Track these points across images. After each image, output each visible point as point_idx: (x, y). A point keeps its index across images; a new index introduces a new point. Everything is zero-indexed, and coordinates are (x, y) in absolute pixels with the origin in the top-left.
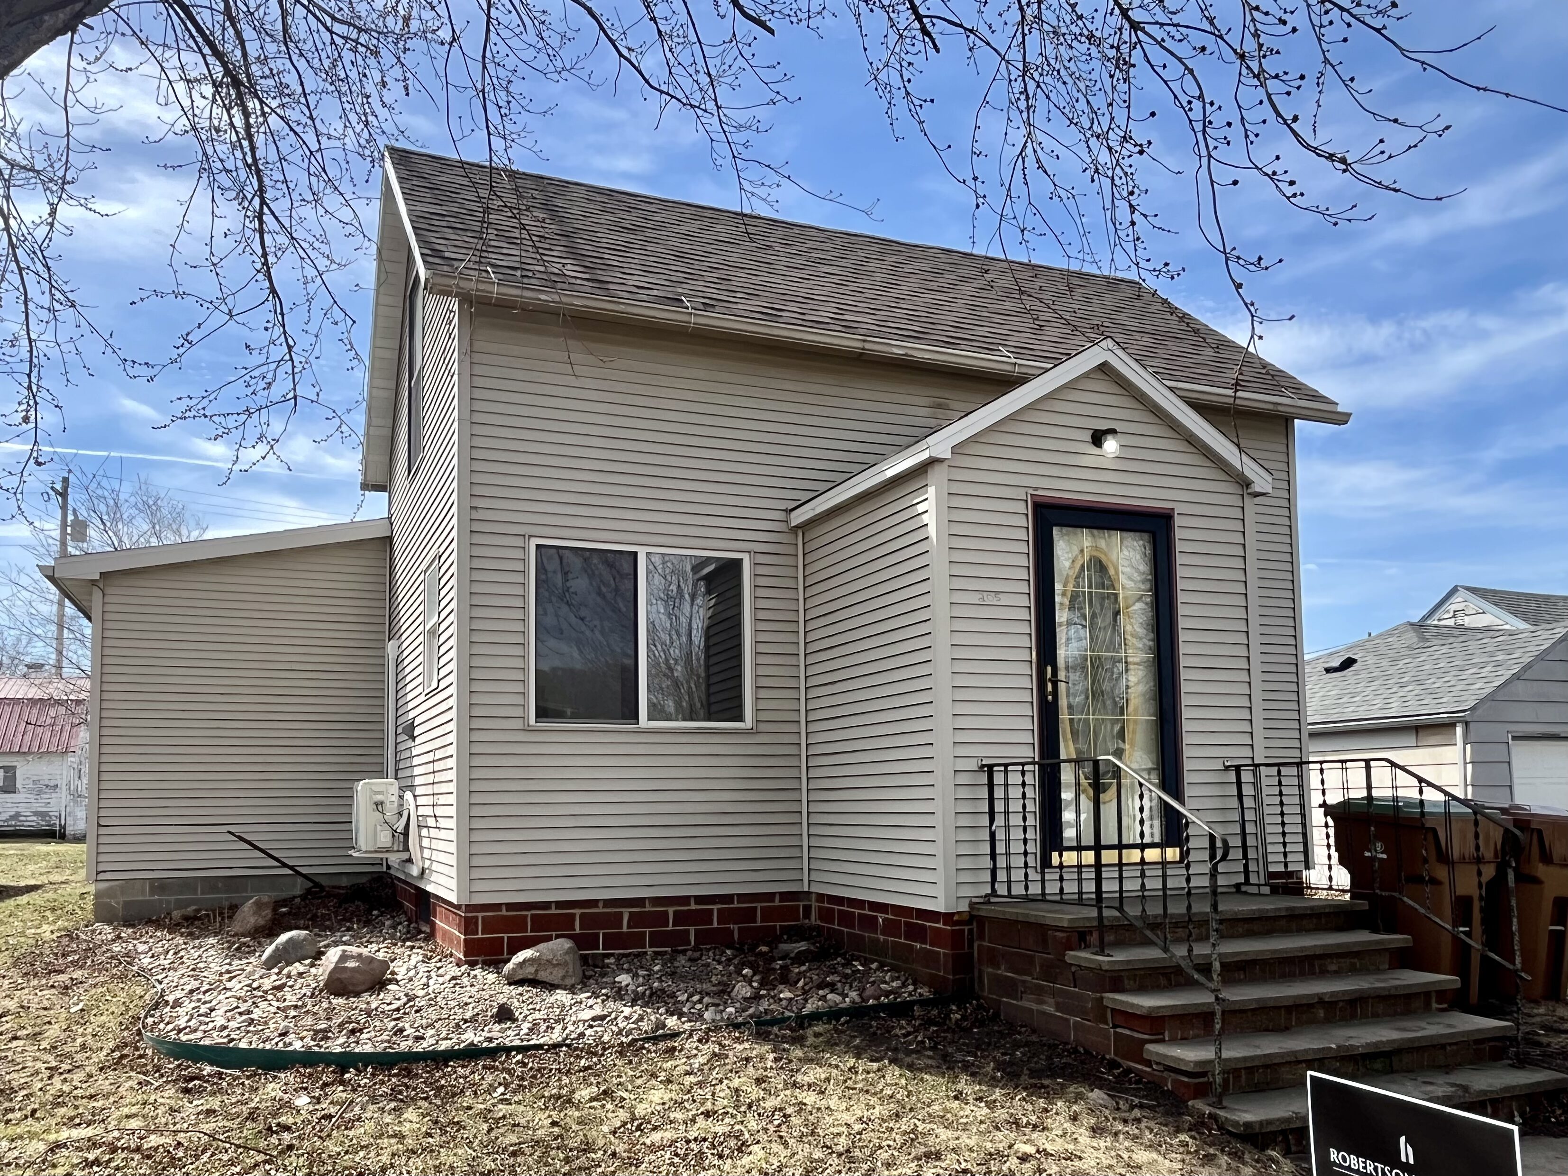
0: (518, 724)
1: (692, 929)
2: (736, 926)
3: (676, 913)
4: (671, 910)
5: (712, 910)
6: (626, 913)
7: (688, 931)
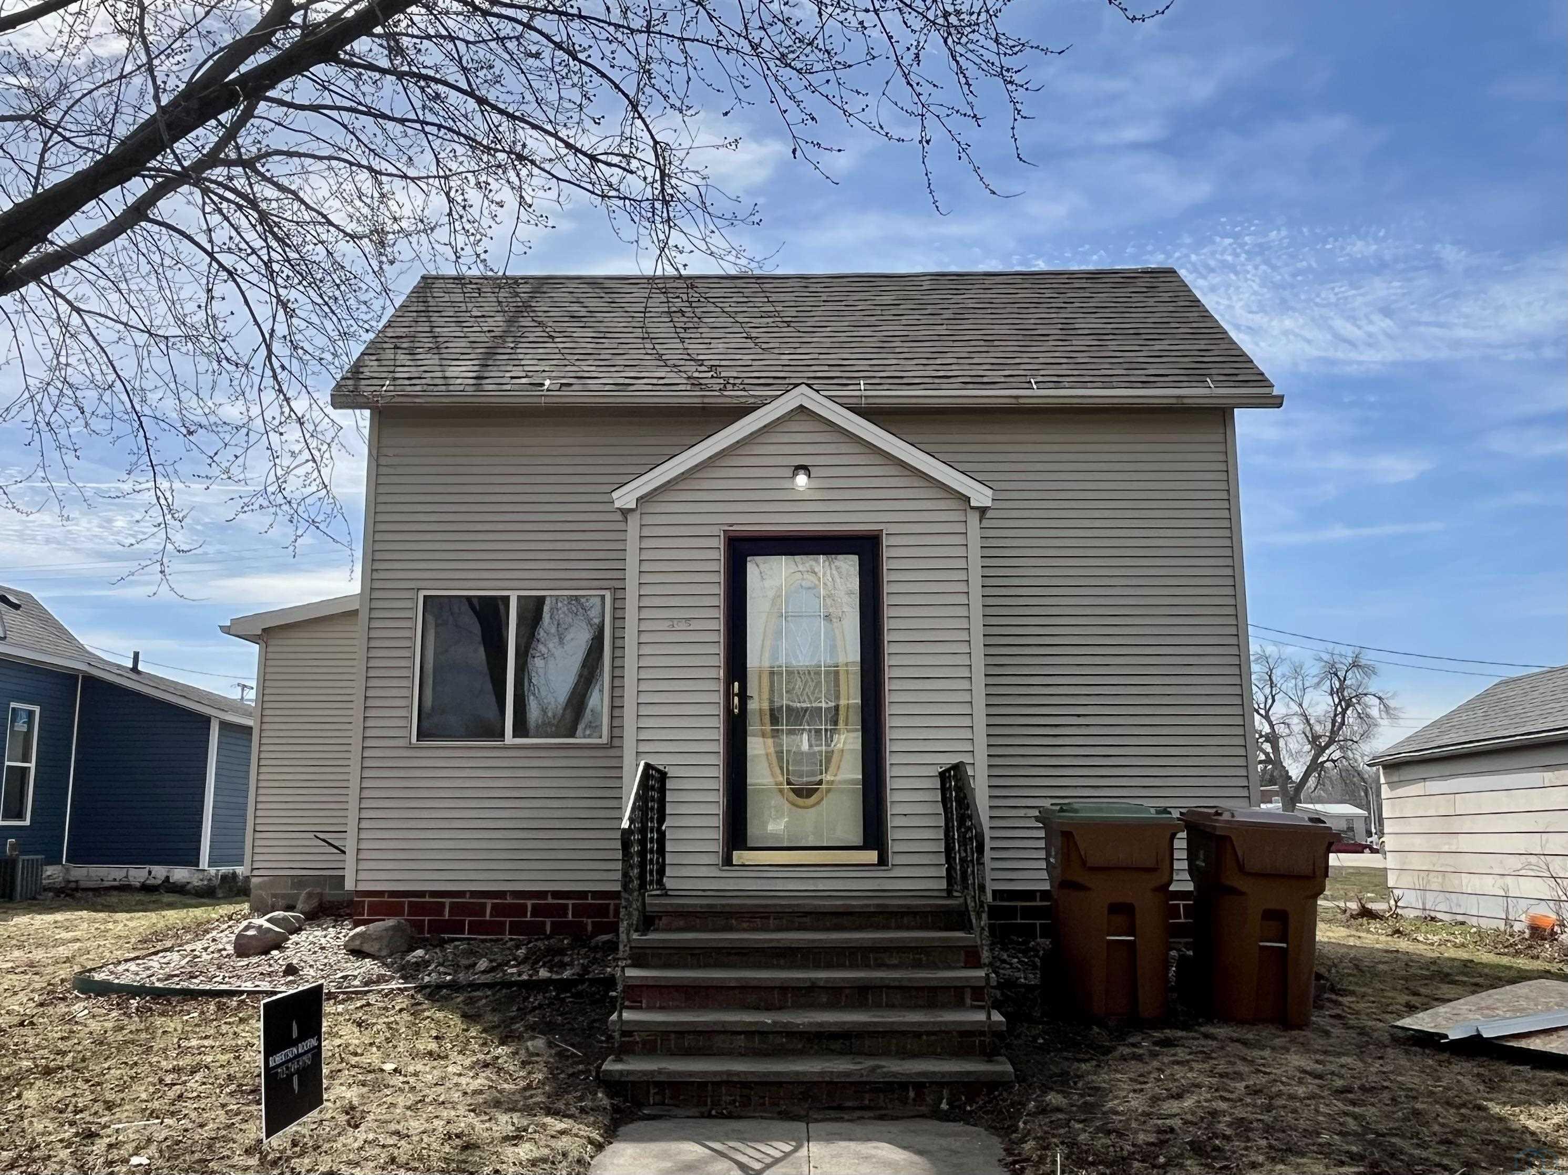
0: (401, 742)
1: (548, 921)
2: (589, 921)
3: (533, 905)
4: (529, 903)
5: (567, 905)
6: (489, 903)
7: (544, 923)
